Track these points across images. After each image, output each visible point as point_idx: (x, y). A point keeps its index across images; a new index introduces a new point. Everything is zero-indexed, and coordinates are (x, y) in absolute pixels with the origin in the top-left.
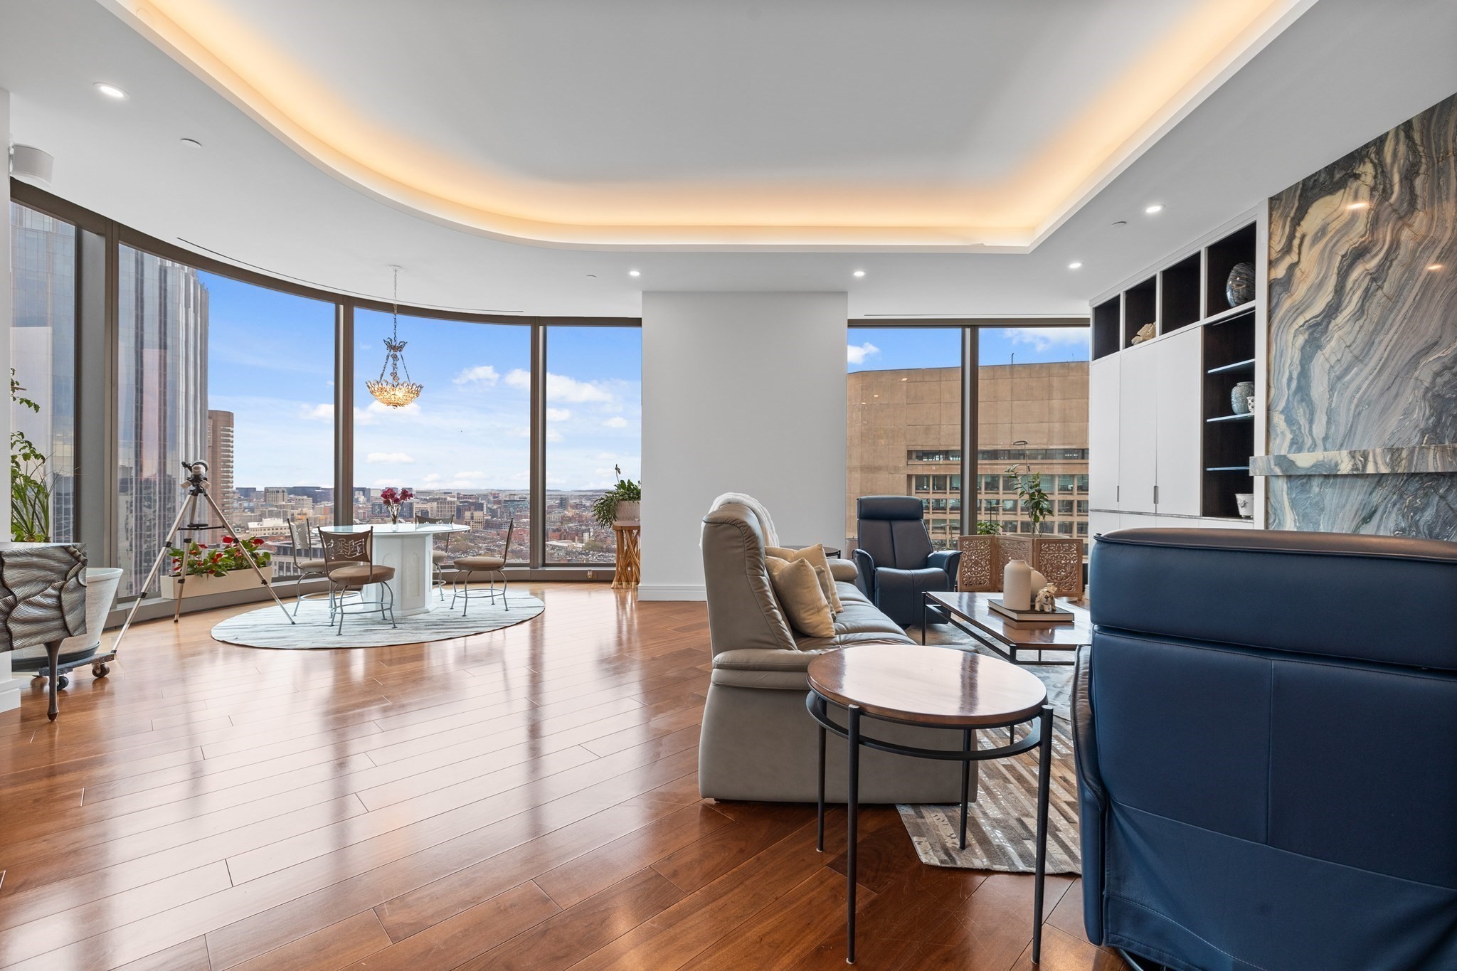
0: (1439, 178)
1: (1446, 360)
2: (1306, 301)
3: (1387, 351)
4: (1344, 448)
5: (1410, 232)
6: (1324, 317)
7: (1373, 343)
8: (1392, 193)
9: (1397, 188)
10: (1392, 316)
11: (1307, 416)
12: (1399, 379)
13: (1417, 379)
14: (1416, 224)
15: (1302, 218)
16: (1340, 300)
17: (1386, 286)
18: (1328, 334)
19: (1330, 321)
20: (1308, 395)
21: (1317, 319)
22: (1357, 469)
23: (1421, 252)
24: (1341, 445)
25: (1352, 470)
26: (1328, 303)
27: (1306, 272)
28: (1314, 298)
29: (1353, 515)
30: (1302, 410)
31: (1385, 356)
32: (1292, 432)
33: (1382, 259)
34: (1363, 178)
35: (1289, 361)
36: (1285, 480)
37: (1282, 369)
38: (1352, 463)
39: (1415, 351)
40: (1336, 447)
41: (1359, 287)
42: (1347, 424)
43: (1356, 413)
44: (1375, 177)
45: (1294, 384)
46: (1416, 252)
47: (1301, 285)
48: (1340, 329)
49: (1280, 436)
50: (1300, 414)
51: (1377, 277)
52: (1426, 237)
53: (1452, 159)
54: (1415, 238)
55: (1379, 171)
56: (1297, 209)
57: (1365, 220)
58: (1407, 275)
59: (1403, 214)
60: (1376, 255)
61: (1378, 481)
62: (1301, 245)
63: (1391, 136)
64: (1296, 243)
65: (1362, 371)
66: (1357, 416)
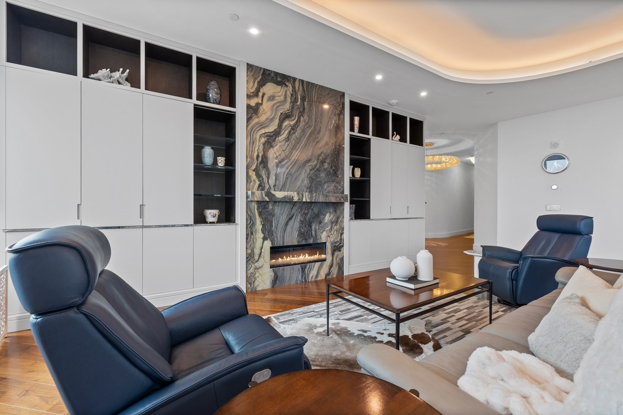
0: (311, 107)
1: (313, 166)
2: (265, 124)
3: (297, 158)
4: (282, 190)
5: (303, 119)
6: (274, 135)
7: (292, 153)
8: (298, 101)
9: (299, 100)
10: (298, 145)
11: (267, 175)
12: (300, 170)
13: (305, 170)
14: (305, 117)
15: (264, 85)
16: (280, 131)
17: (296, 133)
18: (275, 142)
19: (276, 138)
20: (267, 166)
21: (271, 134)
23: (306, 128)
25: (298, 200)
26: (275, 129)
27: (266, 110)
28: (269, 124)
29: (286, 217)
30: (264, 172)
32: (259, 180)
33: (295, 123)
34: (288, 88)
35: (257, 148)
36: (256, 203)
37: (253, 150)
39: (305, 160)
40: (279, 190)
41: (287, 129)
42: (283, 181)
44: (293, 91)
45: (260, 159)
46: (305, 127)
47: (263, 115)
48: (280, 142)
49: (253, 181)
50: (263, 173)
51: (294, 128)
52: (307, 123)
53: (314, 103)
54: (305, 122)
55: (294, 90)
56: (261, 79)
57: (289, 105)
58: (302, 133)
59: (301, 111)
60: (293, 120)
61: (294, 204)
62: (263, 97)
63: (297, 80)
64: (260, 94)
65: (288, 162)
66: (287, 178)
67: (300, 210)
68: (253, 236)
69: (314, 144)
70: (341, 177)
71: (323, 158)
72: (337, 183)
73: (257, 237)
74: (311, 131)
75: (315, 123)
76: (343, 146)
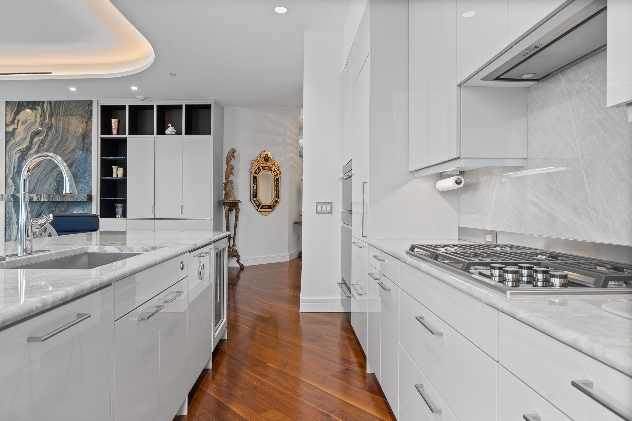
0: (58, 121)
2: (20, 143)
3: (45, 165)
4: (33, 193)
5: (51, 133)
6: (26, 150)
8: (46, 119)
9: (47, 118)
12: (48, 174)
13: (53, 175)
14: (53, 131)
15: (18, 114)
16: (31, 146)
17: (45, 146)
18: (27, 156)
19: (28, 152)
21: (24, 150)
22: (38, 200)
23: (54, 140)
24: (32, 192)
25: (37, 200)
26: (27, 146)
27: (20, 133)
28: (23, 142)
31: (45, 166)
32: (15, 186)
33: (43, 138)
34: (38, 111)
35: (14, 161)
36: (13, 202)
37: (11, 164)
38: (37, 198)
39: (52, 167)
41: (37, 144)
42: (34, 185)
44: (42, 112)
45: (16, 170)
46: (52, 139)
47: (18, 136)
49: (10, 187)
50: (18, 180)
51: (42, 142)
52: (55, 136)
53: (61, 118)
54: (52, 135)
55: (43, 111)
56: (17, 110)
57: (39, 124)
58: (50, 145)
59: (49, 127)
60: (42, 136)
61: (43, 203)
62: (18, 123)
63: (46, 103)
64: (16, 121)
65: (38, 170)
66: (37, 183)
67: (47, 208)
68: (10, 227)
69: (62, 152)
70: (89, 179)
71: (69, 163)
72: (84, 184)
73: (13, 227)
74: (59, 142)
75: (62, 134)
76: (91, 150)
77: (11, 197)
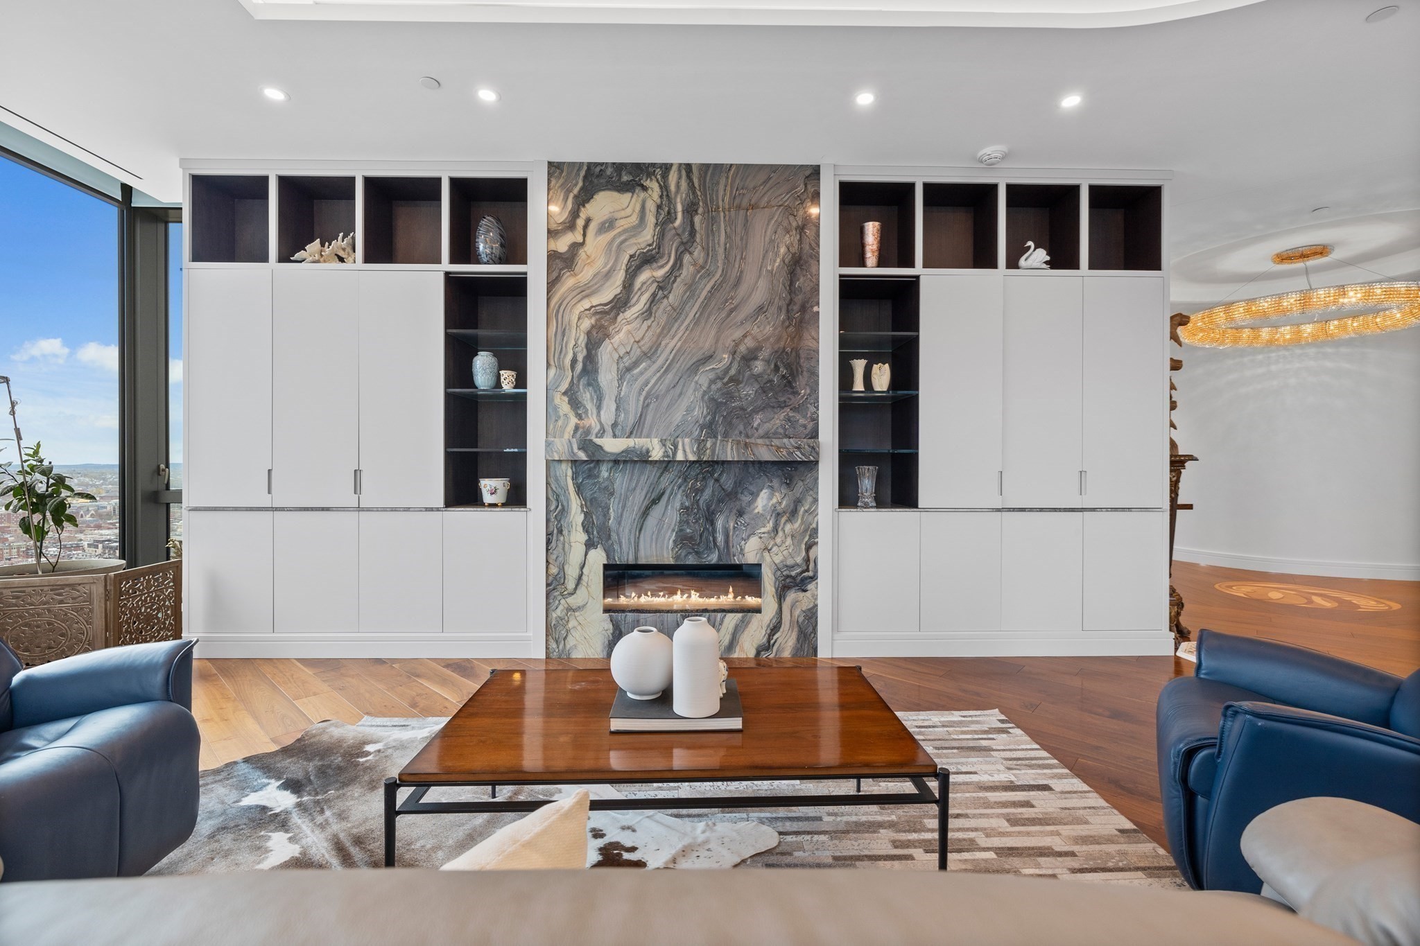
0: (713, 225)
1: (718, 371)
2: (591, 286)
3: (672, 355)
4: (634, 435)
5: (690, 258)
6: (612, 308)
7: (660, 344)
8: (676, 219)
9: (680, 215)
10: (676, 325)
11: (595, 401)
12: (683, 379)
13: (697, 383)
14: (696, 254)
15: (588, 201)
16: (628, 297)
17: (671, 297)
18: (616, 325)
19: (619, 314)
20: (596, 380)
21: (605, 308)
22: (668, 456)
23: (699, 278)
24: (631, 433)
25: (664, 456)
26: (616, 296)
27: (593, 257)
28: (602, 286)
29: (643, 497)
30: (588, 395)
31: (671, 357)
32: (577, 415)
33: (668, 272)
34: (650, 191)
35: (573, 343)
36: (570, 465)
37: (564, 349)
38: (663, 450)
39: (695, 360)
40: (626, 434)
41: (647, 290)
42: (636, 414)
43: (645, 404)
44: (661, 197)
45: (579, 367)
46: (695, 277)
47: (586, 268)
48: (629, 323)
49: (561, 418)
50: (586, 397)
51: (664, 286)
52: (702, 268)
53: (722, 214)
54: (695, 264)
55: (665, 193)
56: (582, 189)
57: (652, 231)
58: (688, 294)
59: (685, 240)
60: (662, 267)
61: (666, 467)
62: (586, 227)
63: (674, 168)
64: (580, 223)
65: (650, 367)
66: (646, 407)
67: (680, 481)
68: (562, 538)
69: (723, 315)
70: (809, 394)
71: (748, 349)
72: (794, 409)
73: (572, 539)
74: (714, 285)
75: (724, 264)
76: (815, 309)
77: (579, 449)
